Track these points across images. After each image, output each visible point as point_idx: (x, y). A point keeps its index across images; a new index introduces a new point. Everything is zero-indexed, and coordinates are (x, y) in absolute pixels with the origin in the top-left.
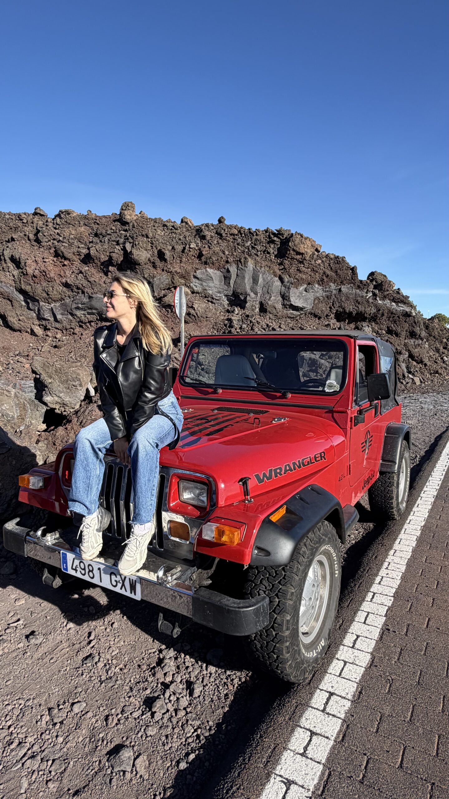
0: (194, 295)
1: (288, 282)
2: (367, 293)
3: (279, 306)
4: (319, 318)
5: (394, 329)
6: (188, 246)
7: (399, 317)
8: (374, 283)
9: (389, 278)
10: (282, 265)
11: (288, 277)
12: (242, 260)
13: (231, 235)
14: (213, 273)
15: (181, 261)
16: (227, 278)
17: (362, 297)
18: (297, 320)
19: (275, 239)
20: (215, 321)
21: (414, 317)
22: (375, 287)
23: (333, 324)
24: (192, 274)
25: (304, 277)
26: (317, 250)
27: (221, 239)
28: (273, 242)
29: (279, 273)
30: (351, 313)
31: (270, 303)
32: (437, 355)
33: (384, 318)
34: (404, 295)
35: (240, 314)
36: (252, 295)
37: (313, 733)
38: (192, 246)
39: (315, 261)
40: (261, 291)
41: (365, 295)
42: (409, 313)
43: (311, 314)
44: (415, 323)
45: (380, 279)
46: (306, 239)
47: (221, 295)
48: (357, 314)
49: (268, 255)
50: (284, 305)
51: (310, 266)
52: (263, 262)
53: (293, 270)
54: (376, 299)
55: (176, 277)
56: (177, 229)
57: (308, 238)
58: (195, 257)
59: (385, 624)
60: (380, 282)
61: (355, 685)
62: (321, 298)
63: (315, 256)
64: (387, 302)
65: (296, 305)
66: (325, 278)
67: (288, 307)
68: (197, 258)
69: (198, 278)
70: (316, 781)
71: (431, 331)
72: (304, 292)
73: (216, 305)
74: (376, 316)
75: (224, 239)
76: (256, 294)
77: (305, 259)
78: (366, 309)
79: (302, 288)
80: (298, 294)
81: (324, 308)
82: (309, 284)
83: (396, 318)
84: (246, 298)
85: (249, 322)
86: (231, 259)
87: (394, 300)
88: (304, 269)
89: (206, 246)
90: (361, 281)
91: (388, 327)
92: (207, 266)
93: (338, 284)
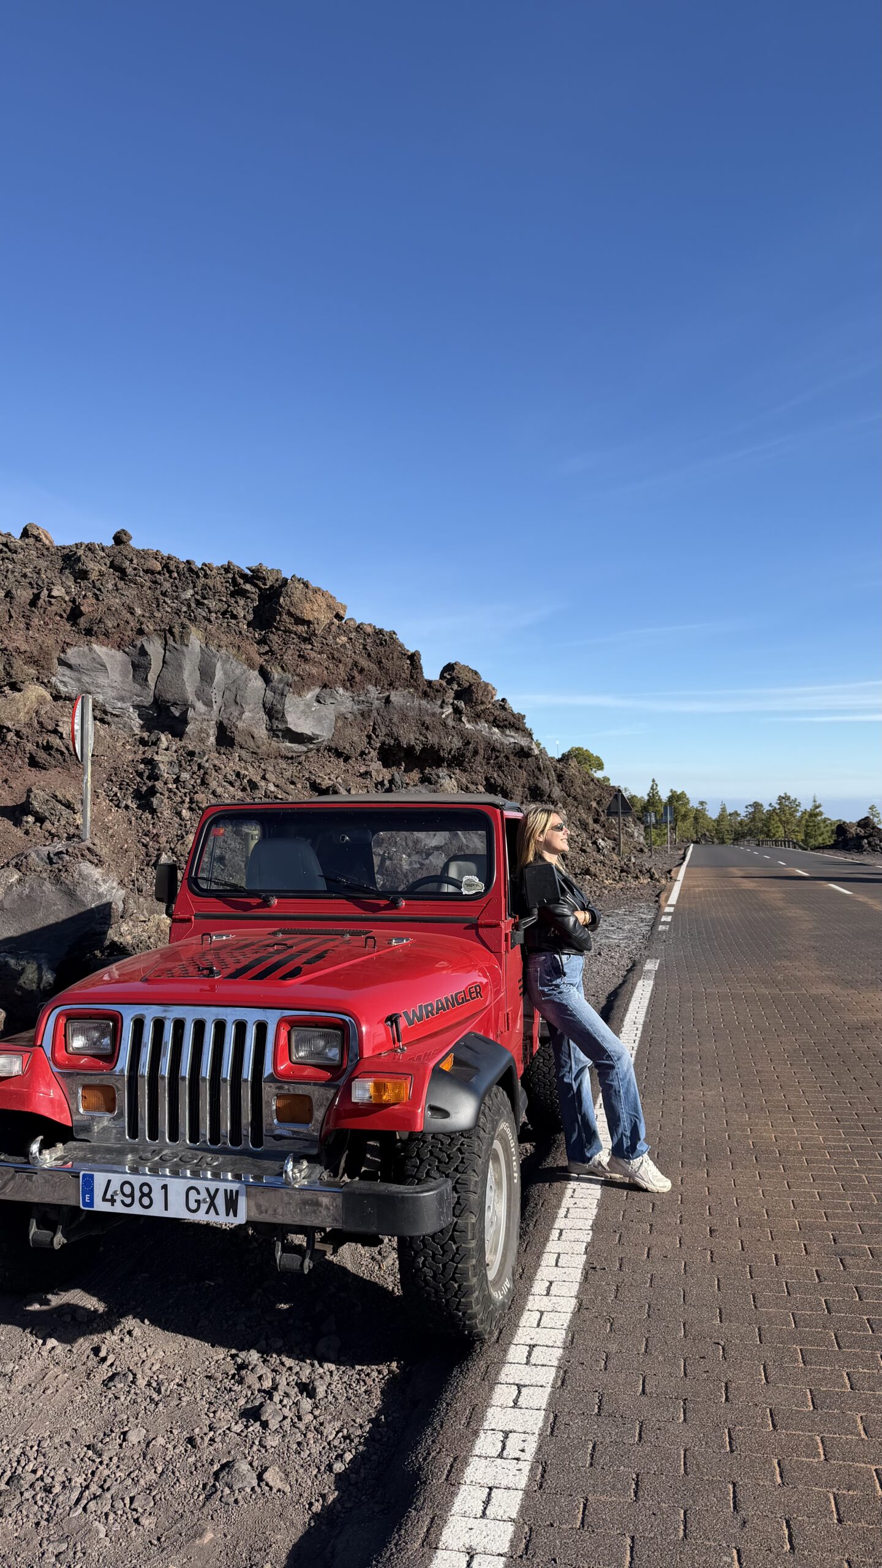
0: (60, 703)
1: (280, 681)
2: (442, 707)
3: (262, 732)
4: (347, 759)
5: (500, 781)
6: (45, 592)
7: (507, 757)
8: (455, 687)
9: (485, 678)
10: (266, 643)
11: (279, 669)
12: (177, 630)
13: (146, 572)
14: (107, 654)
15: (28, 627)
16: (139, 666)
17: (434, 714)
18: (300, 763)
19: (248, 587)
20: (113, 765)
21: (536, 758)
22: (458, 696)
23: (377, 771)
24: (56, 654)
25: (314, 671)
26: (339, 617)
27: (122, 579)
28: (243, 593)
29: (259, 660)
30: (411, 749)
31: (240, 724)
32: (584, 835)
33: (479, 758)
34: (516, 712)
35: (174, 748)
36: (200, 706)
37: (519, 1387)
38: (55, 593)
39: (335, 638)
40: (219, 699)
41: (438, 710)
42: (526, 749)
43: (330, 750)
44: (540, 770)
45: (466, 679)
46: (316, 591)
47: (124, 706)
48: (423, 751)
49: (234, 621)
50: (273, 731)
51: (325, 647)
52: (222, 636)
53: (290, 657)
54: (460, 720)
55: (18, 662)
56: (16, 552)
57: (319, 589)
58: (61, 616)
59: (587, 1262)
60: (466, 685)
61: (564, 1332)
62: (349, 716)
63: (334, 628)
64: (483, 726)
65: (299, 730)
66: (356, 673)
67: (280, 734)
68: (68, 619)
69: (69, 666)
70: (540, 1424)
71: (569, 785)
72: (316, 704)
73: (113, 727)
74: (463, 755)
75: (131, 581)
76: (208, 704)
77: (315, 635)
78: (443, 741)
79: (310, 695)
80: (302, 707)
81: (356, 737)
82: (325, 686)
83: (502, 759)
84: (184, 713)
85: (195, 768)
86: (149, 627)
87: (495, 723)
88: (313, 654)
89: (90, 594)
90: (430, 683)
91: (487, 779)
92: (93, 639)
93: (383, 688)
